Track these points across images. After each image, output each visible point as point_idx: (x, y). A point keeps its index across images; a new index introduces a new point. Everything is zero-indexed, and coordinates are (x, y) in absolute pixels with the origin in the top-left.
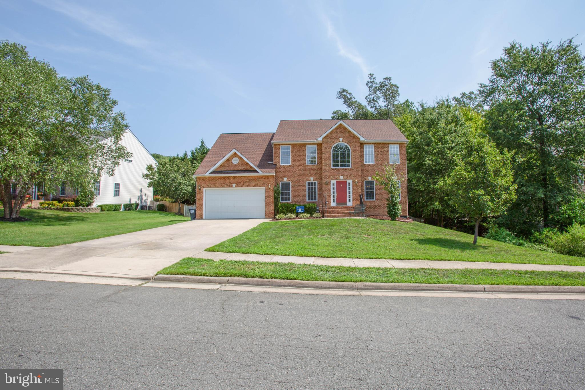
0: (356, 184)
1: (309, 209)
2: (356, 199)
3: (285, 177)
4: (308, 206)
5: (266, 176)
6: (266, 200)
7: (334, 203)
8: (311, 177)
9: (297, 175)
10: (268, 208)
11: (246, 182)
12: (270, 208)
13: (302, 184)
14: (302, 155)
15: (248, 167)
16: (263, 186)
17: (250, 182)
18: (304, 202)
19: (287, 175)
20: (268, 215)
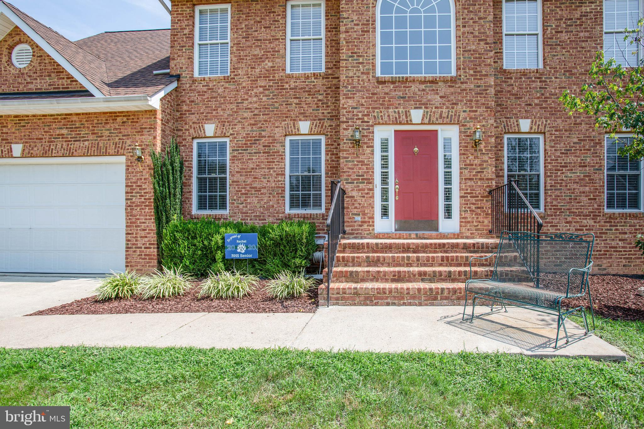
0: (476, 144)
1: (277, 244)
2: (473, 207)
3: (208, 120)
4: (274, 234)
5: (127, 115)
6: (128, 206)
7: (385, 220)
8: (300, 120)
9: (252, 112)
10: (134, 235)
11: (59, 138)
12: (141, 237)
13: (270, 146)
14: (270, 40)
15: (63, 78)
16: (118, 151)
17: (74, 137)
18: (274, 216)
19: (217, 113)
20: (133, 264)
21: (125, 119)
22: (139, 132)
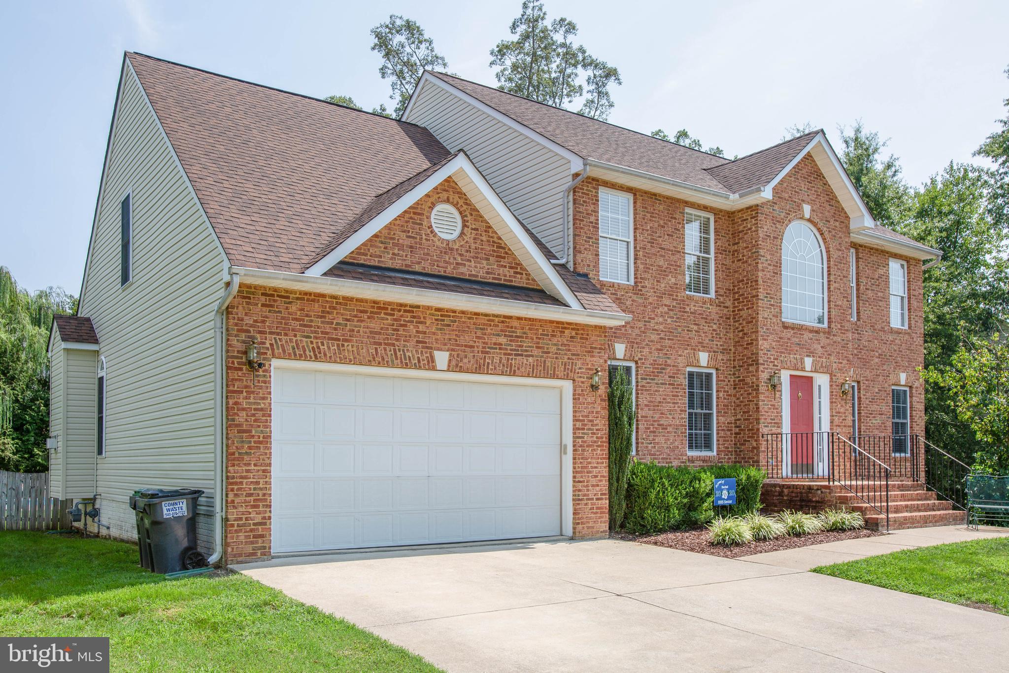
0: (844, 394)
3: (617, 337)
8: (699, 350)
9: (659, 334)
10: (586, 484)
11: (496, 349)
12: (593, 486)
13: (674, 377)
14: (672, 251)
15: (505, 267)
16: (568, 374)
17: (515, 350)
18: (679, 459)
19: (626, 330)
20: (585, 520)
21: (573, 333)
22: (589, 352)
